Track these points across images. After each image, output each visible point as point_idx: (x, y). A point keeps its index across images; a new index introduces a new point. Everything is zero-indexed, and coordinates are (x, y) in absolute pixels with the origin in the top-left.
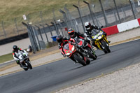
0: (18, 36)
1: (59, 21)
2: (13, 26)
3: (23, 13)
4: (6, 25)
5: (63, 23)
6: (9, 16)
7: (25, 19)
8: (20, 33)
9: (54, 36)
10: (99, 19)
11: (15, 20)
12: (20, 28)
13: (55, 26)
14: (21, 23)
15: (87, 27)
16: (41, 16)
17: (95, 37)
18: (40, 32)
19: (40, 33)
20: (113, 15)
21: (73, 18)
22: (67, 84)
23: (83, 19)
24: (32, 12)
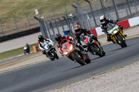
0: (30, 30)
1: (71, 15)
2: (25, 20)
3: (35, 7)
4: (18, 19)
5: (75, 18)
6: (21, 10)
7: (37, 13)
8: (32, 27)
9: (65, 30)
10: (110, 14)
11: (27, 14)
12: (32, 23)
13: (66, 20)
14: (33, 17)
15: (102, 21)
16: (53, 10)
17: (110, 32)
18: (51, 26)
19: (52, 28)
20: (125, 10)
21: (84, 12)
22: (79, 77)
23: (95, 14)
24: (44, 6)
